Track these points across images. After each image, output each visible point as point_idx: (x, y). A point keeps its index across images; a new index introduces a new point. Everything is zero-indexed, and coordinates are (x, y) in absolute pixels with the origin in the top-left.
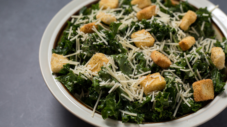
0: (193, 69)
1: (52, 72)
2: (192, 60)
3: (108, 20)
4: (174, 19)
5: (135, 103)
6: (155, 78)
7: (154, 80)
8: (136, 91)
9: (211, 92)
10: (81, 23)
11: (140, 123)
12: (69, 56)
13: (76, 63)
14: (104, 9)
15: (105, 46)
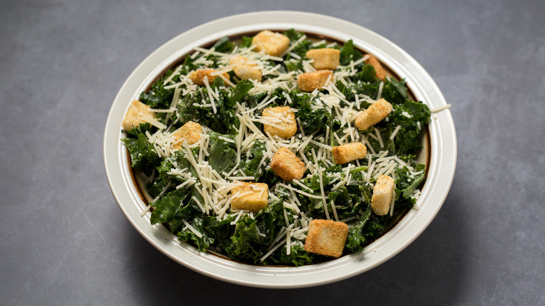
0: (327, 198)
1: (122, 128)
2: (334, 183)
3: (242, 72)
4: (352, 104)
5: (210, 219)
6: (256, 191)
7: (251, 192)
8: (219, 200)
9: (336, 244)
10: (202, 65)
11: (201, 251)
12: (157, 111)
13: (161, 126)
14: (256, 50)
15: (210, 114)
